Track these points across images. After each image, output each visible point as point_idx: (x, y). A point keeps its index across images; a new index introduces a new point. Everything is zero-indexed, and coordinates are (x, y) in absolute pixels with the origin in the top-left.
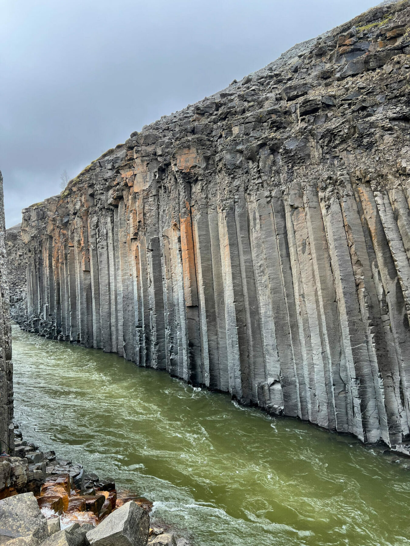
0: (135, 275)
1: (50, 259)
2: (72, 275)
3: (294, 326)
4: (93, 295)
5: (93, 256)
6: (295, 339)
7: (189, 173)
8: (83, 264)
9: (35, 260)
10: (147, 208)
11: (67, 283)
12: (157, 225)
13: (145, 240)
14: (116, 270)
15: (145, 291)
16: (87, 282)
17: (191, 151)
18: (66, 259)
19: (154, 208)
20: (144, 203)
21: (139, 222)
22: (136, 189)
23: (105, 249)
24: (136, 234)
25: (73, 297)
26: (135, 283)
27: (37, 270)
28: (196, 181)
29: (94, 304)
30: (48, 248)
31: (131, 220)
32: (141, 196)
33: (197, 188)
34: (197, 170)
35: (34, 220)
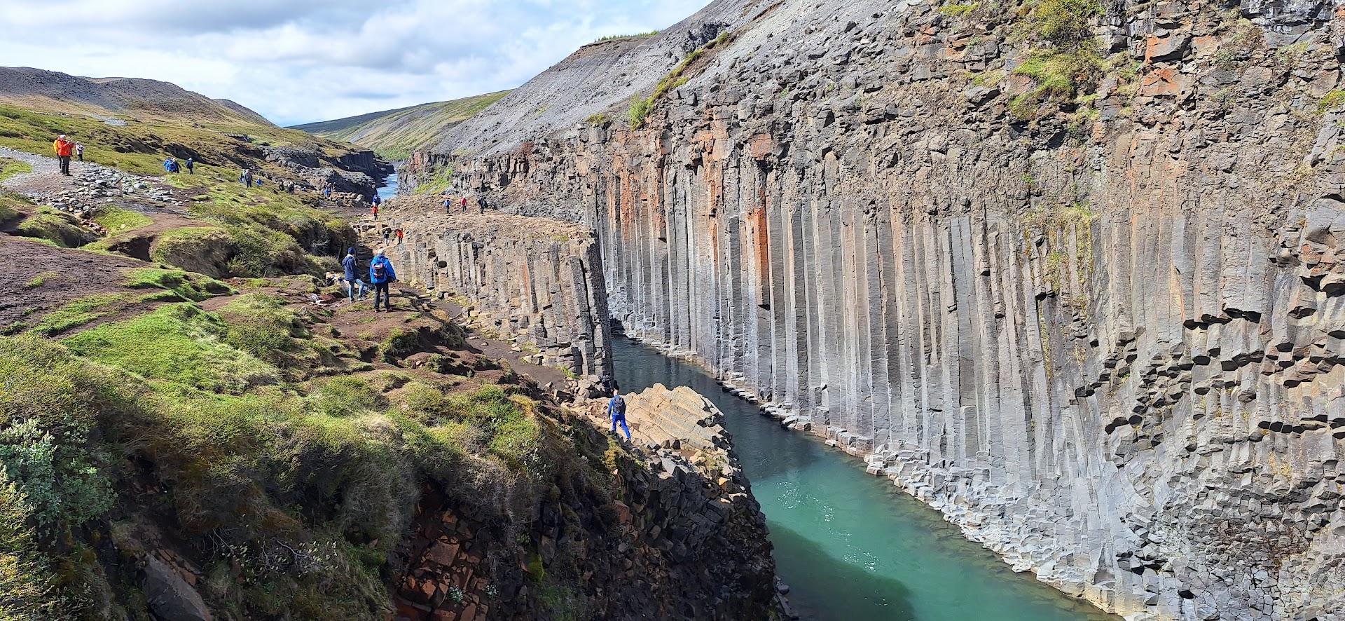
0: (712, 258)
1: (618, 208)
2: (646, 239)
3: (840, 337)
4: (669, 269)
5: (670, 221)
6: (841, 348)
7: (764, 161)
8: (658, 228)
9: (597, 203)
10: (726, 181)
11: (639, 246)
12: (737, 202)
13: (723, 221)
14: (695, 244)
15: (723, 278)
16: (663, 252)
17: (766, 137)
18: (638, 215)
19: (734, 182)
20: (723, 174)
21: (718, 197)
22: (715, 156)
23: (684, 215)
24: (714, 211)
25: (647, 266)
26: (713, 268)
27: (600, 217)
28: (771, 169)
29: (670, 281)
30: (614, 192)
31: (709, 193)
32: (720, 166)
33: (771, 176)
34: (771, 158)
35: (593, 142)
